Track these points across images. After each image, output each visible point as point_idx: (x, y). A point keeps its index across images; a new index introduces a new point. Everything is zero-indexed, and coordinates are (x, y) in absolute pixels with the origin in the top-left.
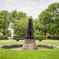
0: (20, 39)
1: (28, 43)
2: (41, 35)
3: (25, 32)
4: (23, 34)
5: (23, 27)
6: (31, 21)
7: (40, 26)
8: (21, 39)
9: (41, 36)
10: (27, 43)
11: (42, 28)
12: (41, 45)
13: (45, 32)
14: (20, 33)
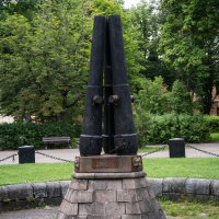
0: (42, 146)
1: (95, 179)
2: (179, 111)
3: (71, 97)
4: (59, 109)
5: (56, 65)
6: (112, 30)
7: (168, 52)
8: (51, 146)
9: (181, 117)
10: (88, 179)
11: (182, 65)
12: (183, 185)
13: (207, 88)
14: (38, 104)
